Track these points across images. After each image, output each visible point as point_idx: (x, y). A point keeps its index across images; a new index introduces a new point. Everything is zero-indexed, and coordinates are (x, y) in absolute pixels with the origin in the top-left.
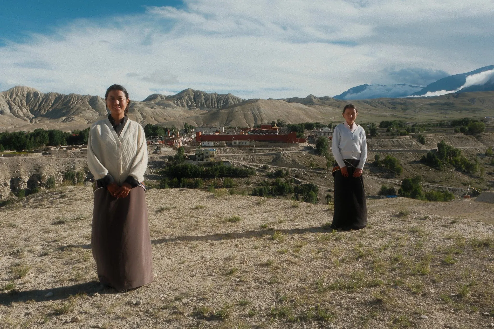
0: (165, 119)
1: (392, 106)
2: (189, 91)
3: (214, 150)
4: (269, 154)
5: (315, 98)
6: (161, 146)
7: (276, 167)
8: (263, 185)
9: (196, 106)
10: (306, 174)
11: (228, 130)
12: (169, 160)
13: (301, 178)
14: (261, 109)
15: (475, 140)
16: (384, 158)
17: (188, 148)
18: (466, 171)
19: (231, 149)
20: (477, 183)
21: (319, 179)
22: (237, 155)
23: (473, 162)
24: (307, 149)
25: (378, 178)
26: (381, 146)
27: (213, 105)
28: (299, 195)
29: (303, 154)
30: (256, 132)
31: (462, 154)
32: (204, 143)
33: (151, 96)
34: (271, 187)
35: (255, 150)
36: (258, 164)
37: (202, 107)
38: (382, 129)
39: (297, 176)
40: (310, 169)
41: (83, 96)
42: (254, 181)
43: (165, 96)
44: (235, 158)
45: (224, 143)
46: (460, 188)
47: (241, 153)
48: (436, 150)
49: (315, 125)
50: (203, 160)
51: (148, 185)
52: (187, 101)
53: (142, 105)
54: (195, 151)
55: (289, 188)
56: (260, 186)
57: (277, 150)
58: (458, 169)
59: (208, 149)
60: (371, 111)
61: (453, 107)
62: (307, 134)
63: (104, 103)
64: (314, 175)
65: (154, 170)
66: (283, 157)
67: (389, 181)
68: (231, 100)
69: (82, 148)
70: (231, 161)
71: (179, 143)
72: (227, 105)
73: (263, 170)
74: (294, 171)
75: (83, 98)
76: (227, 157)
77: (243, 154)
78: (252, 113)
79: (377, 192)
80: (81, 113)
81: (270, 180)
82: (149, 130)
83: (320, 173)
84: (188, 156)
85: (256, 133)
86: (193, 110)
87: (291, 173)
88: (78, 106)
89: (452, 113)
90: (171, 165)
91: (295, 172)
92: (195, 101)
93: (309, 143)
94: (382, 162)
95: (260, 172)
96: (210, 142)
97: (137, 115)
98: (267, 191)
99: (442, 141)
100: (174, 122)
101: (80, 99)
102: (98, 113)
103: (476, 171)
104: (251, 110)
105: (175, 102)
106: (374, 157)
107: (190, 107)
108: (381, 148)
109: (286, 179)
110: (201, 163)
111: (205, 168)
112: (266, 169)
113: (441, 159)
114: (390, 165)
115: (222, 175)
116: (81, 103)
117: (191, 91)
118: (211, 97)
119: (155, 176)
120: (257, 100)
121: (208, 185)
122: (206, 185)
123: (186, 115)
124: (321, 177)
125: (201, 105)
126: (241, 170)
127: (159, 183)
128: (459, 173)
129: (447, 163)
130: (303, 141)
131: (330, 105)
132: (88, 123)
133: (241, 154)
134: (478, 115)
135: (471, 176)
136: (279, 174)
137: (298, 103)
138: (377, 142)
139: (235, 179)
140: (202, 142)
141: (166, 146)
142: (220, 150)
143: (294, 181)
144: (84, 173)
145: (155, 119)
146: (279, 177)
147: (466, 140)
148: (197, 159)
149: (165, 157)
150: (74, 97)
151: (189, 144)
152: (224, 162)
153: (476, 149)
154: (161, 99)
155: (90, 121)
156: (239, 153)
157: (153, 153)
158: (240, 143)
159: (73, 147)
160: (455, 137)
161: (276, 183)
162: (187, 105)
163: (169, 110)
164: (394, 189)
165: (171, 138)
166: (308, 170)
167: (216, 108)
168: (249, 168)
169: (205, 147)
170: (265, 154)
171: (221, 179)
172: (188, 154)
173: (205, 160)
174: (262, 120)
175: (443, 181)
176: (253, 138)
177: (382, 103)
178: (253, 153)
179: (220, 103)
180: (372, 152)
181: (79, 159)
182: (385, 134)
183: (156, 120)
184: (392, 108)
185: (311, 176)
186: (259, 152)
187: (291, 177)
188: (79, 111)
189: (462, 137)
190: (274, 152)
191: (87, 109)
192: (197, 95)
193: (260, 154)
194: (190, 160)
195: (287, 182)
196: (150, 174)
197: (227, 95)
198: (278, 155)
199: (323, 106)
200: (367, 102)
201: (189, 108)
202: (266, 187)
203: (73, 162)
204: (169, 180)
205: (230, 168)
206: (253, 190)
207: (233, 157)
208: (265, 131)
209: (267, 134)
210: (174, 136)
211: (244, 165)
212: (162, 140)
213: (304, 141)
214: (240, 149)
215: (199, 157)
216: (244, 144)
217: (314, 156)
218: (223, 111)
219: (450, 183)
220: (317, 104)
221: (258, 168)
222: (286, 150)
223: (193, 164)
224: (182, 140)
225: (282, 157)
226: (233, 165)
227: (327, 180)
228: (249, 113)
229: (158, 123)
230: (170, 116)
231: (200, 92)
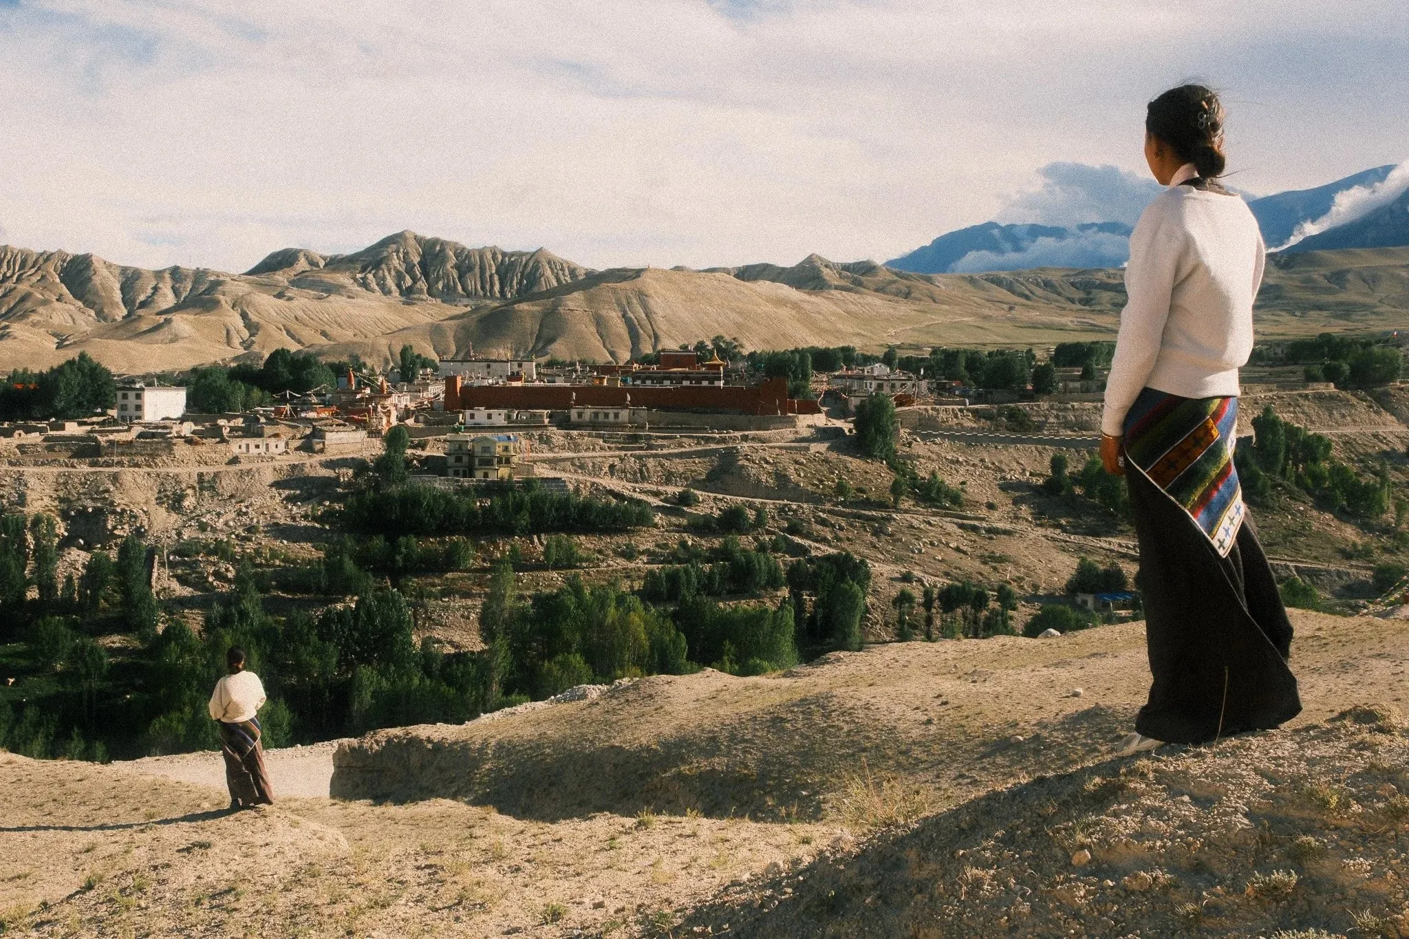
0: (324, 334)
1: (1082, 295)
2: (406, 239)
3: (509, 438)
4: (699, 454)
5: (826, 266)
6: (326, 425)
7: (720, 496)
8: (680, 562)
9: (428, 289)
10: (823, 522)
11: (549, 371)
12: (356, 475)
13: (808, 536)
14: (651, 302)
15: (1371, 407)
16: (1080, 467)
17: (419, 432)
18: (1349, 510)
19: (568, 435)
20: (1385, 550)
21: (869, 537)
22: (586, 454)
23: (1368, 479)
24: (823, 434)
25: (1064, 536)
26: (1067, 425)
27: (488, 287)
28: (804, 593)
29: (812, 451)
30: (648, 378)
31: (1333, 453)
32: (472, 416)
33: (273, 256)
34: (707, 567)
35: (649, 438)
36: (661, 488)
37: (448, 295)
38: (1063, 369)
39: (793, 530)
40: (836, 504)
41: (42, 254)
42: (650, 546)
43: (324, 258)
44: (582, 467)
45: (541, 416)
46: (1333, 567)
47: (602, 449)
48: (1251, 438)
49: (841, 355)
50: (472, 475)
51: (283, 561)
52: (398, 272)
53: (243, 288)
54: (445, 441)
55: (770, 569)
56: (670, 562)
57: (723, 440)
58: (1324, 503)
59: (488, 435)
60: (1013, 312)
61: (1277, 298)
62: (819, 383)
63: (112, 279)
64: (851, 525)
65: (307, 508)
66: (746, 463)
67: (1102, 543)
68: (548, 273)
69: (51, 433)
70: (568, 475)
71: (388, 414)
72: (535, 290)
73: (678, 509)
74: (781, 510)
75: (41, 261)
76: (553, 463)
77: (608, 453)
78: (624, 316)
79: (1065, 582)
80: (33, 311)
81: (703, 542)
82: (281, 369)
83: (873, 519)
84: (419, 461)
85: (648, 382)
86: (419, 303)
87: (773, 518)
88: (23, 288)
89: (1276, 318)
90: (362, 492)
91: (786, 513)
92: (426, 274)
93: (828, 414)
94: (1076, 479)
95: (666, 515)
96: (494, 412)
97: (227, 320)
98: (694, 580)
99: (1267, 411)
100: (354, 343)
101: (30, 263)
102: (93, 313)
103: (1383, 511)
104: (619, 304)
105: (359, 276)
106: (1047, 462)
107: (408, 294)
108: (1069, 433)
109: (756, 539)
110: (466, 482)
111: (481, 502)
112: (689, 505)
113: (1267, 470)
114: (1101, 492)
115: (537, 528)
116: (35, 279)
117: (412, 242)
118: (481, 258)
119: (306, 527)
120: (638, 273)
121: (492, 561)
122: (484, 560)
123: (397, 320)
124: (876, 533)
125: (446, 286)
126: (603, 509)
127: (322, 554)
128: (1328, 516)
129: (1286, 483)
130: (810, 408)
131: (880, 290)
132: (60, 346)
133: (603, 453)
134: (1360, 325)
135: (1365, 527)
136: (732, 521)
137: (773, 280)
138: (1055, 412)
139: (583, 538)
140: (468, 412)
141: (345, 425)
142: (530, 438)
143: (784, 545)
144: (58, 519)
145: (288, 332)
146: (733, 531)
147: (1345, 405)
148: (451, 471)
149: (343, 463)
150: (9, 256)
151: (421, 418)
152: (545, 480)
153: (1376, 436)
154: (308, 268)
155: (66, 339)
156: (594, 449)
157: (297, 449)
158: (596, 415)
159: (18, 428)
160: (1307, 395)
161: (723, 554)
162: (399, 286)
163: (337, 303)
164: (1120, 571)
165: (358, 396)
166: (828, 506)
167: (497, 299)
168: (631, 500)
169: (477, 428)
170: (682, 453)
171: (536, 540)
172: (419, 452)
173: (479, 475)
174: (657, 337)
175: (1276, 544)
176: (643, 398)
177: (1047, 285)
178: (641, 449)
179: (512, 282)
180: (1040, 447)
181: (36, 469)
182: (1078, 385)
183: (293, 337)
184: (1081, 301)
185: (841, 529)
186: (662, 447)
187: (773, 533)
188: (28, 305)
189: (1332, 398)
190: (713, 446)
191: (54, 298)
192: (432, 253)
193: (665, 451)
194: (427, 472)
195: (762, 548)
196: (289, 521)
197: (533, 254)
198: (729, 457)
199: (856, 292)
200: (998, 282)
201: (403, 299)
202: (693, 567)
203: (19, 478)
204: (358, 541)
205: (568, 499)
206: (646, 577)
207: (573, 464)
208: (681, 373)
209: (686, 383)
210: (368, 391)
211: (611, 492)
212: (326, 404)
213: (812, 409)
214: (599, 436)
215: (459, 464)
216: (611, 417)
217: (850, 459)
218: (524, 306)
219: (1298, 551)
220: (836, 288)
221: (661, 500)
222: (753, 439)
223: (437, 485)
224: (396, 406)
225: (740, 463)
226: (577, 490)
227: (894, 541)
228: (614, 314)
229: (300, 347)
230: (340, 325)
231: (443, 244)
